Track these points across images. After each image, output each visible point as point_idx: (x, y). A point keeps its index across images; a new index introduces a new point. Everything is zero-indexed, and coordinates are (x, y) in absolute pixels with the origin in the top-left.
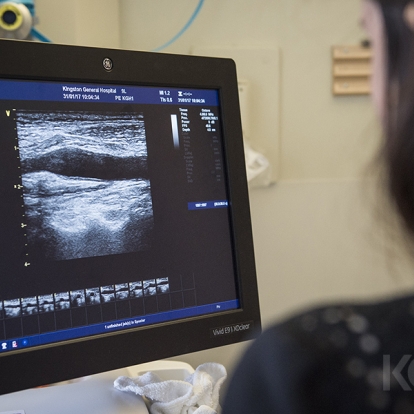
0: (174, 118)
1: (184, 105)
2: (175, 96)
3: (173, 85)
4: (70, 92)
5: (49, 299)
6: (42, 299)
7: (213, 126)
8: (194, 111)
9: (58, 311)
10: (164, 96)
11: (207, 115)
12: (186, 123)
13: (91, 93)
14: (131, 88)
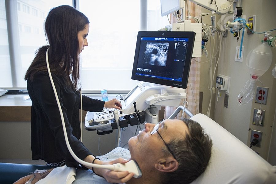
0: (176, 44)
1: (179, 41)
2: (177, 39)
3: (177, 38)
4: (156, 39)
5: (145, 70)
6: (144, 69)
7: (185, 45)
8: (181, 42)
9: (146, 72)
10: (175, 39)
11: (185, 44)
12: (178, 44)
13: (160, 39)
14: (168, 38)
